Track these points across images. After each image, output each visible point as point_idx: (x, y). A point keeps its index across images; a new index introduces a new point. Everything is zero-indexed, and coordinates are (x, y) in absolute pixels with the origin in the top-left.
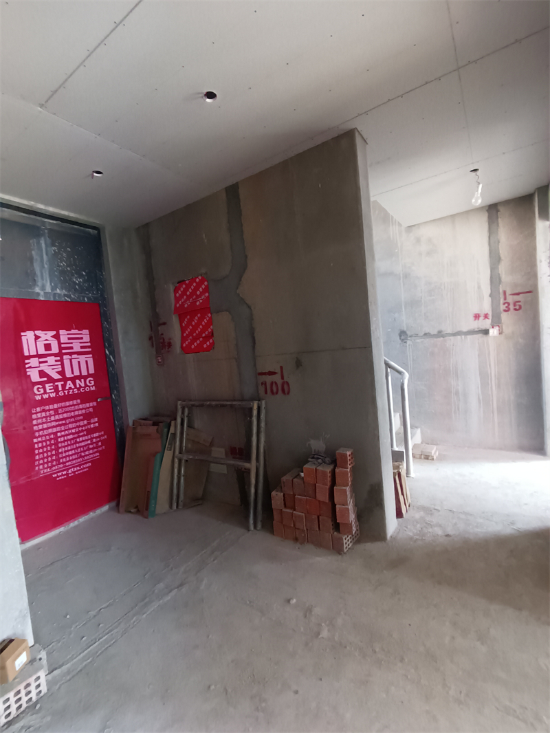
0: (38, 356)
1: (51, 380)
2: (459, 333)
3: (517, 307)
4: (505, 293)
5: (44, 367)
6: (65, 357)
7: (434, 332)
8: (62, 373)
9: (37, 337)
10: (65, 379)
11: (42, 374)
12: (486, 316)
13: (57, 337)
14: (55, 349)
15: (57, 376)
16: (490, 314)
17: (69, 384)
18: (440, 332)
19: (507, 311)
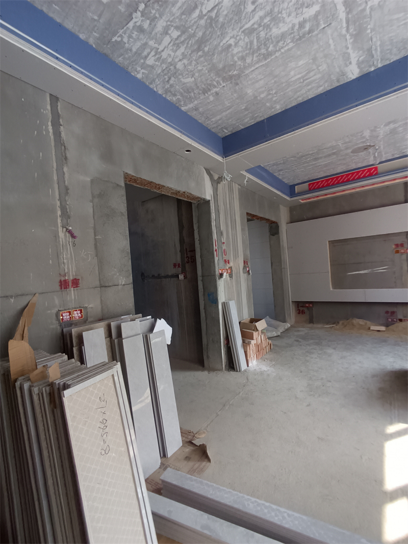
2: (167, 277)
3: (192, 260)
4: (186, 249)
7: (156, 275)
12: (179, 267)
16: (181, 264)
18: (159, 275)
19: (187, 262)
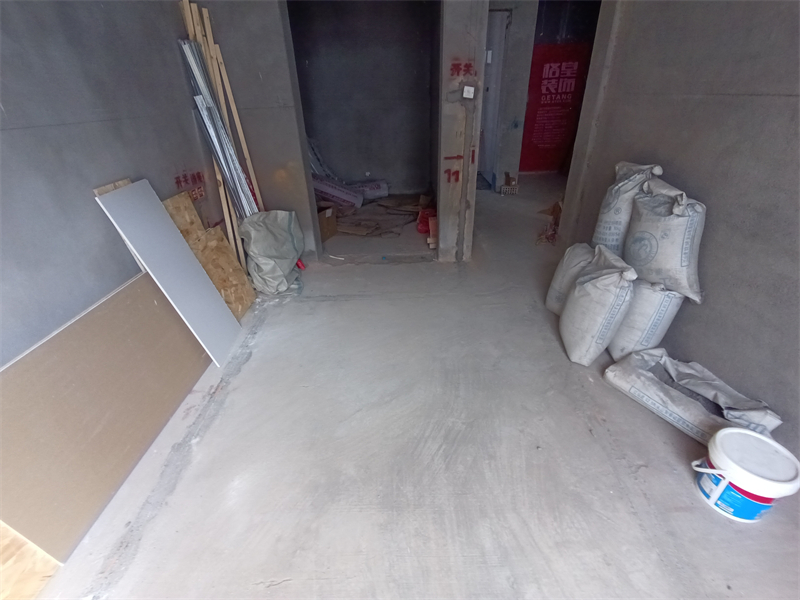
0: (549, 79)
1: (551, 93)
5: (549, 86)
6: (561, 80)
8: (556, 90)
9: (551, 67)
10: (557, 93)
11: (548, 89)
13: (560, 67)
14: (557, 75)
15: (553, 91)
17: (559, 97)
